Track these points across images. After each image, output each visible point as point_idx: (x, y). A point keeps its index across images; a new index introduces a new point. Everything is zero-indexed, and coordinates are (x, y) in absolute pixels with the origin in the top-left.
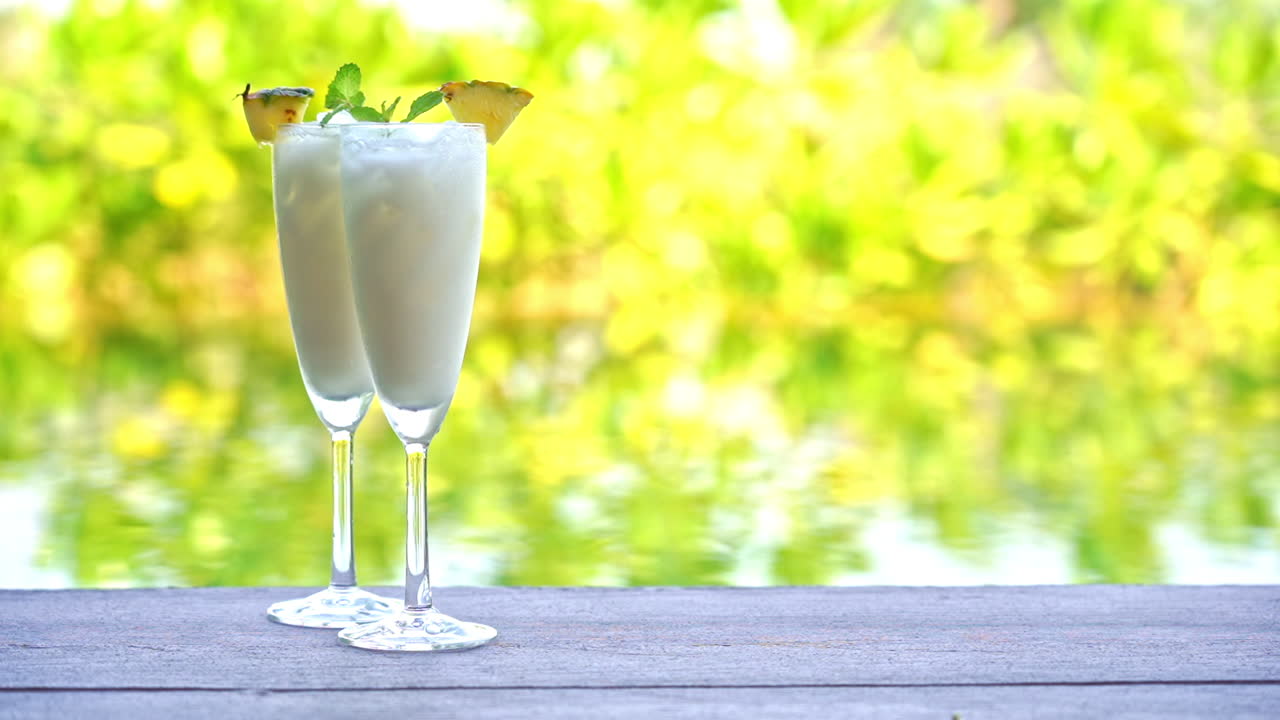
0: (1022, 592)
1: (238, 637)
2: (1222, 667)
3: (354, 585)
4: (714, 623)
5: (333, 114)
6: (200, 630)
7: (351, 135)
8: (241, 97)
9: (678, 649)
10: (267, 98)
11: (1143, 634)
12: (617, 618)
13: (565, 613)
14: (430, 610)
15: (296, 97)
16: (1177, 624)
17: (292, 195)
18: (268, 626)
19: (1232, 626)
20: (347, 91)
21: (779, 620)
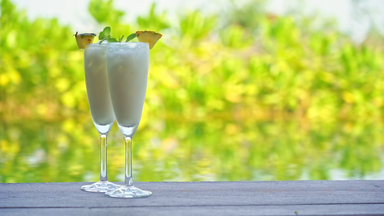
0: (299, 182)
1: (75, 195)
2: (365, 200)
3: (107, 180)
4: (213, 190)
5: (103, 41)
6: (63, 193)
7: (110, 46)
8: (75, 36)
9: (206, 197)
10: (83, 36)
11: (338, 193)
12: (184, 189)
13: (169, 188)
14: (132, 186)
15: (91, 36)
16: (347, 190)
17: (90, 64)
18: (82, 192)
19: (363, 190)
20: (106, 34)
21: (232, 190)
